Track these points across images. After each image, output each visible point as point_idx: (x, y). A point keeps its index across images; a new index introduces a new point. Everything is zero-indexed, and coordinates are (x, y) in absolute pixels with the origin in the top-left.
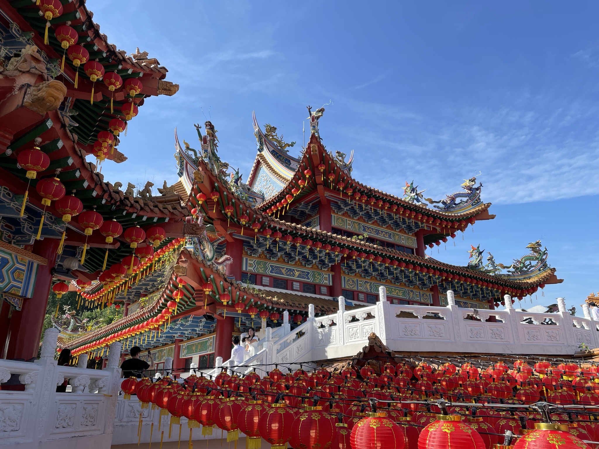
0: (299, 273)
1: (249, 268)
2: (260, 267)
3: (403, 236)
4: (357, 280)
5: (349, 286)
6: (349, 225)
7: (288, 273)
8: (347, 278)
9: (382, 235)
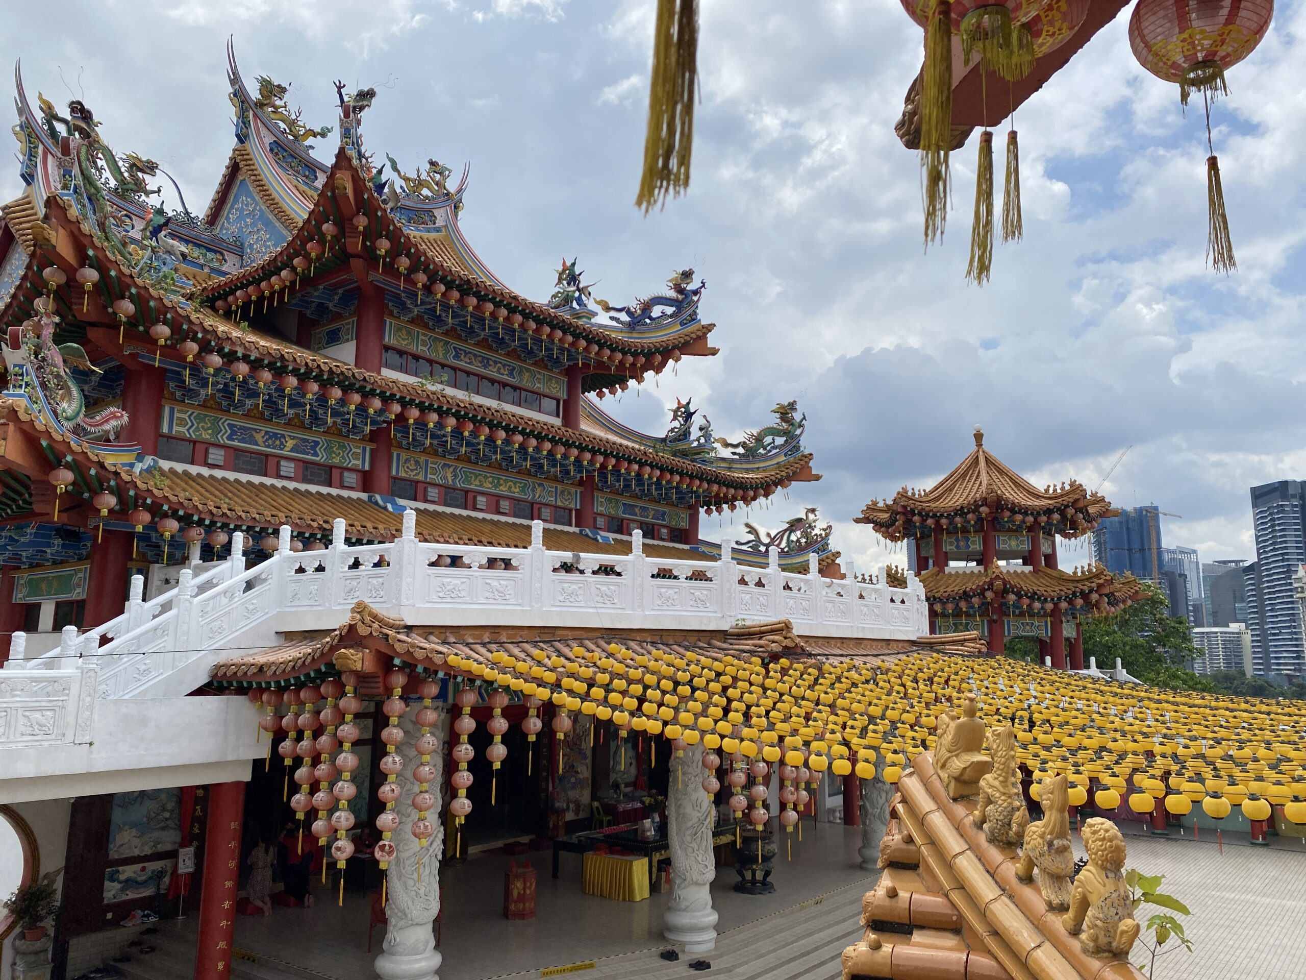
0: (294, 442)
1: (176, 428)
2: (203, 427)
3: (540, 373)
4: (427, 461)
5: (406, 472)
6: (424, 344)
7: (270, 441)
8: (404, 456)
9: (495, 370)
